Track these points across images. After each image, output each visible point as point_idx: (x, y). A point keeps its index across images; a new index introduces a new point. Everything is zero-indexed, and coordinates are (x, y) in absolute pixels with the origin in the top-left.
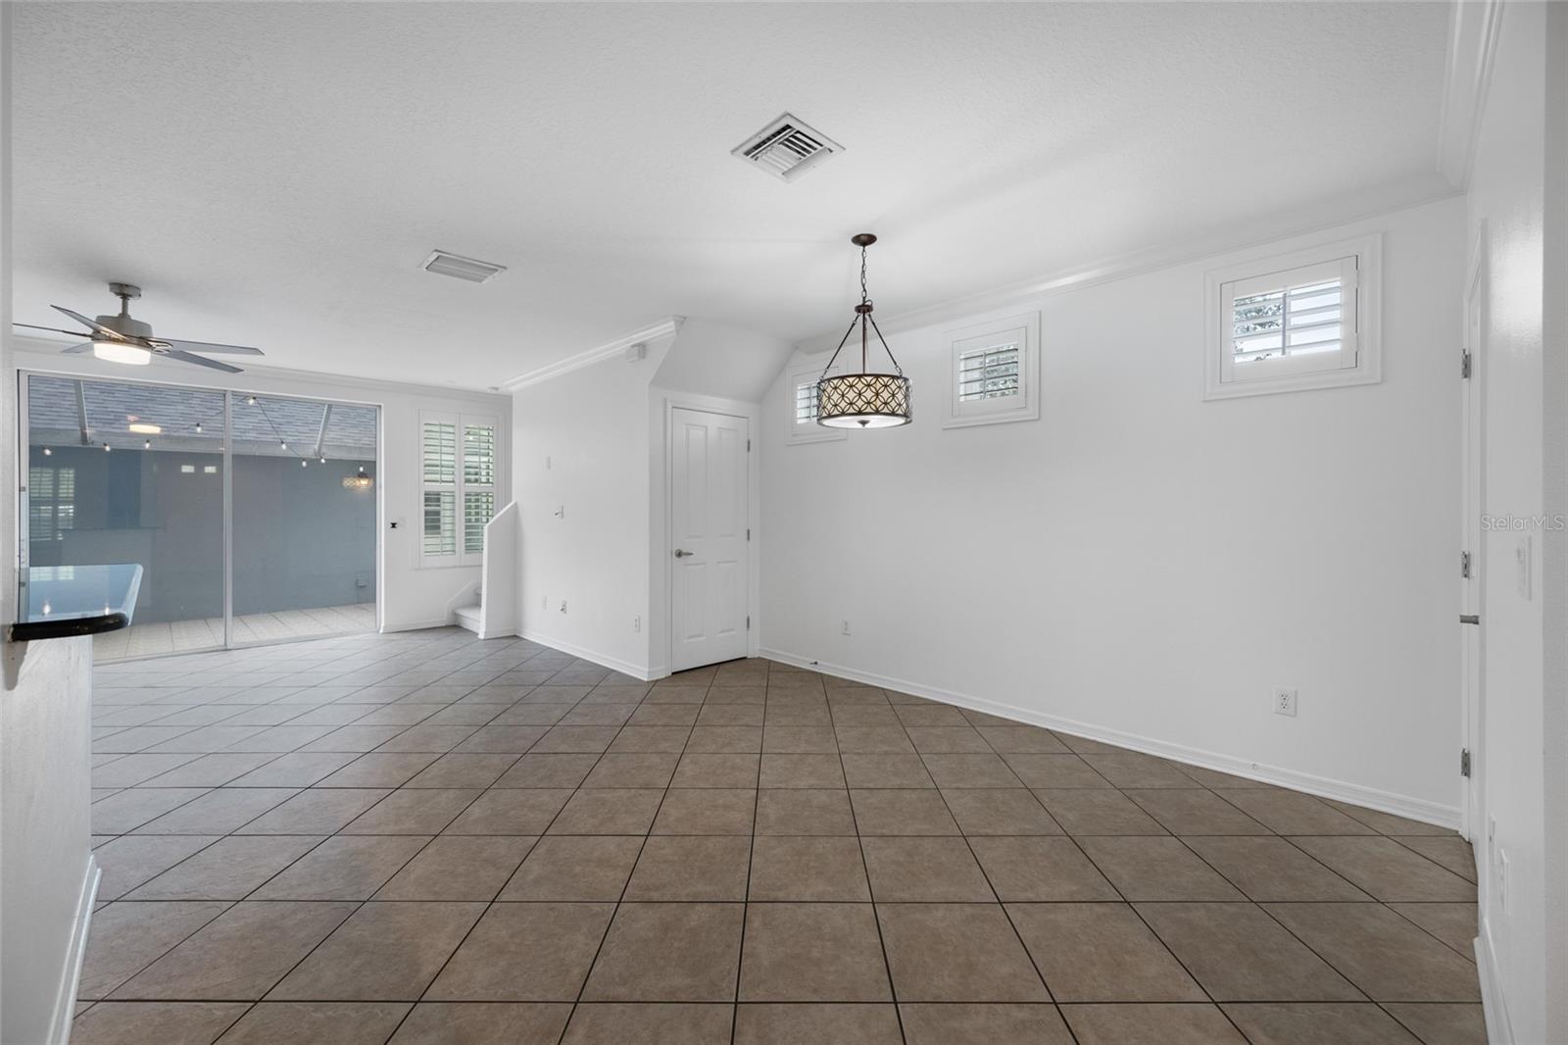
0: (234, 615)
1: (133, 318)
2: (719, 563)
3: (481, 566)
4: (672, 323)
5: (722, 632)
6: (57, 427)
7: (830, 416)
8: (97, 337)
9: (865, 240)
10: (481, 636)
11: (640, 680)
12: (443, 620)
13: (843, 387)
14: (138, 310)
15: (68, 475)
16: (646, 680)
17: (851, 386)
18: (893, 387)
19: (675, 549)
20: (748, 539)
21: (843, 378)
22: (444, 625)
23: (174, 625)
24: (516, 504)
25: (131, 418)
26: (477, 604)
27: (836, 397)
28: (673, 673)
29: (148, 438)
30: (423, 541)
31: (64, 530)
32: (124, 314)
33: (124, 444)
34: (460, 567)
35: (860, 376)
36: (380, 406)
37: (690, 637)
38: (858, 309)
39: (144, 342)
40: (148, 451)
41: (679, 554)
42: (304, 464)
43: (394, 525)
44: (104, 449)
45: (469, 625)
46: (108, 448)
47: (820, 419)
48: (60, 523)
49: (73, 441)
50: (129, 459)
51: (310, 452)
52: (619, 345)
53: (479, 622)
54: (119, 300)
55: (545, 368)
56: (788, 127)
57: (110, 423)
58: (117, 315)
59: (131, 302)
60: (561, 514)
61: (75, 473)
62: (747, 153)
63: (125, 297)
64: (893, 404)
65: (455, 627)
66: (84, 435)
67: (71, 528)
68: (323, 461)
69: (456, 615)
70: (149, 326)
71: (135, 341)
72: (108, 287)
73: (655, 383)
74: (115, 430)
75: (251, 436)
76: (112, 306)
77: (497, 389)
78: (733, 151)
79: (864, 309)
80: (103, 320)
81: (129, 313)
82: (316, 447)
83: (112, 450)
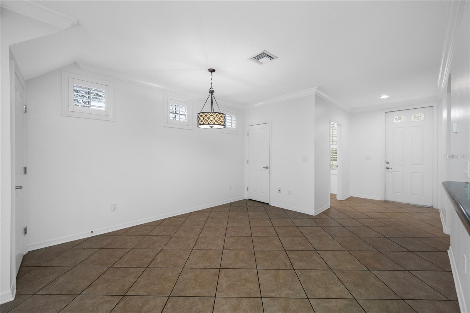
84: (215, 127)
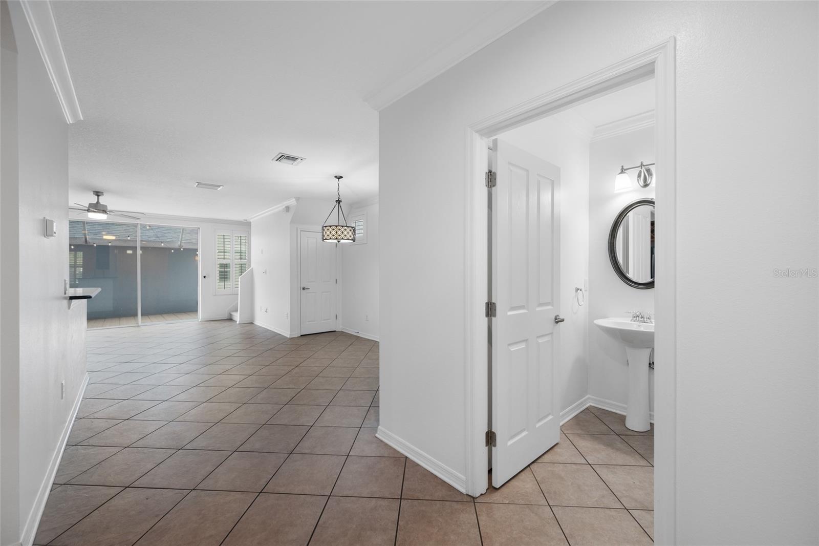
0: (142, 315)
1: (101, 203)
2: (323, 292)
3: (238, 294)
4: (294, 200)
5: (324, 320)
6: (76, 236)
7: (326, 239)
8: (88, 211)
9: (339, 178)
10: (238, 323)
11: (285, 337)
12: (226, 317)
13: (331, 229)
14: (103, 200)
15: (80, 254)
16: (289, 337)
17: (333, 229)
18: (348, 230)
19: (302, 286)
20: (336, 283)
21: (331, 226)
22: (226, 318)
23: (121, 319)
24: (252, 268)
25: (104, 233)
26: (237, 311)
27: (328, 233)
28: (301, 336)
29: (110, 241)
30: (217, 284)
31: (78, 279)
32: (98, 202)
33: (101, 243)
34: (232, 294)
35: (336, 226)
36: (199, 228)
37: (309, 322)
38: (336, 201)
39: (104, 211)
40: (111, 246)
41: (304, 289)
42: (173, 251)
43: (205, 277)
44: (93, 245)
45: (235, 318)
46: (95, 245)
47: (323, 240)
48: (77, 276)
49: (82, 242)
50: (104, 250)
51: (177, 245)
52: (280, 207)
53: (237, 317)
54: (96, 197)
55: (264, 211)
56: (283, 156)
57: (95, 234)
58: (95, 203)
59: (100, 197)
60: (265, 272)
61: (83, 254)
62: (277, 160)
63: (98, 196)
64: (348, 236)
65: (230, 319)
66: (86, 239)
67: (81, 277)
68: (182, 249)
69: (231, 315)
70: (106, 206)
71: (101, 211)
72: (92, 193)
73: (292, 222)
74: (98, 237)
75: (152, 239)
76: (94, 200)
77: (246, 220)
78: (272, 160)
79: (339, 202)
80: (91, 205)
81: (100, 201)
82: (179, 243)
83: (97, 245)
84: (342, 241)
